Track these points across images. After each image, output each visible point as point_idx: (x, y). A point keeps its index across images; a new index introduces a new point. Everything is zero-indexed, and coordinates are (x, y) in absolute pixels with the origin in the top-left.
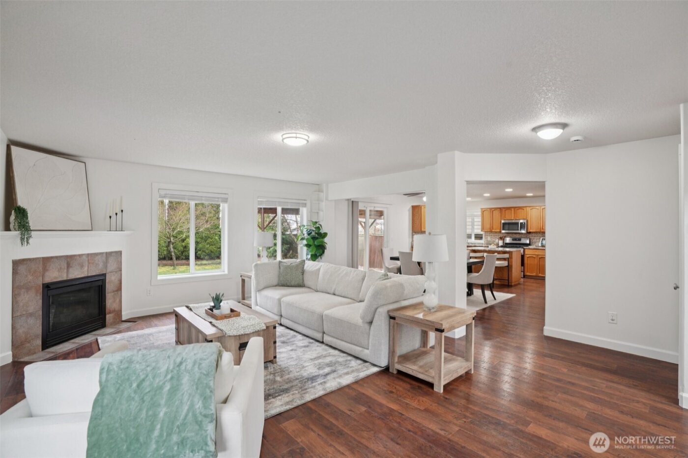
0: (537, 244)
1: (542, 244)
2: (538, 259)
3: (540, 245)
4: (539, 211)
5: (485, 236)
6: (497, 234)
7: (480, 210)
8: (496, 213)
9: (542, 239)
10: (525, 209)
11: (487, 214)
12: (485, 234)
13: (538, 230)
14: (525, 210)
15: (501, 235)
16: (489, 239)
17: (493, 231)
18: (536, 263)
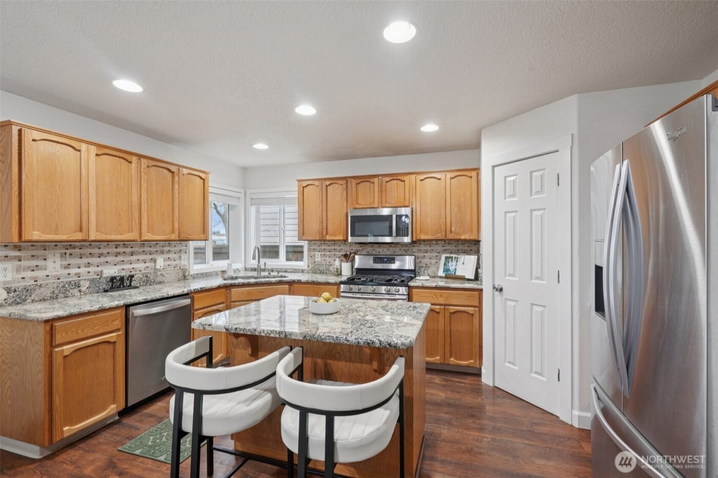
0: (431, 271)
1: (446, 270)
2: (447, 315)
3: (441, 273)
4: (443, 184)
5: (309, 250)
6: (337, 247)
7: (295, 187)
8: (336, 192)
9: (446, 258)
10: (406, 178)
11: (312, 193)
12: (309, 244)
13: (439, 236)
14: (407, 182)
15: (346, 249)
16: (318, 257)
17: (328, 238)
18: (441, 326)
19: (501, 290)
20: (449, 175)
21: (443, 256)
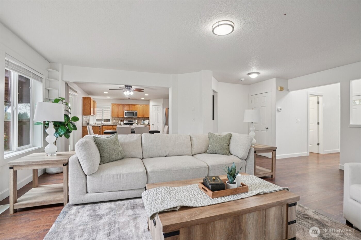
0: (140, 123)
1: (143, 123)
8: (121, 107)
10: (136, 106)
11: (115, 107)
12: (112, 118)
13: (143, 116)
16: (114, 121)
17: (119, 116)
19: (153, 125)
20: (144, 106)
21: (142, 120)
